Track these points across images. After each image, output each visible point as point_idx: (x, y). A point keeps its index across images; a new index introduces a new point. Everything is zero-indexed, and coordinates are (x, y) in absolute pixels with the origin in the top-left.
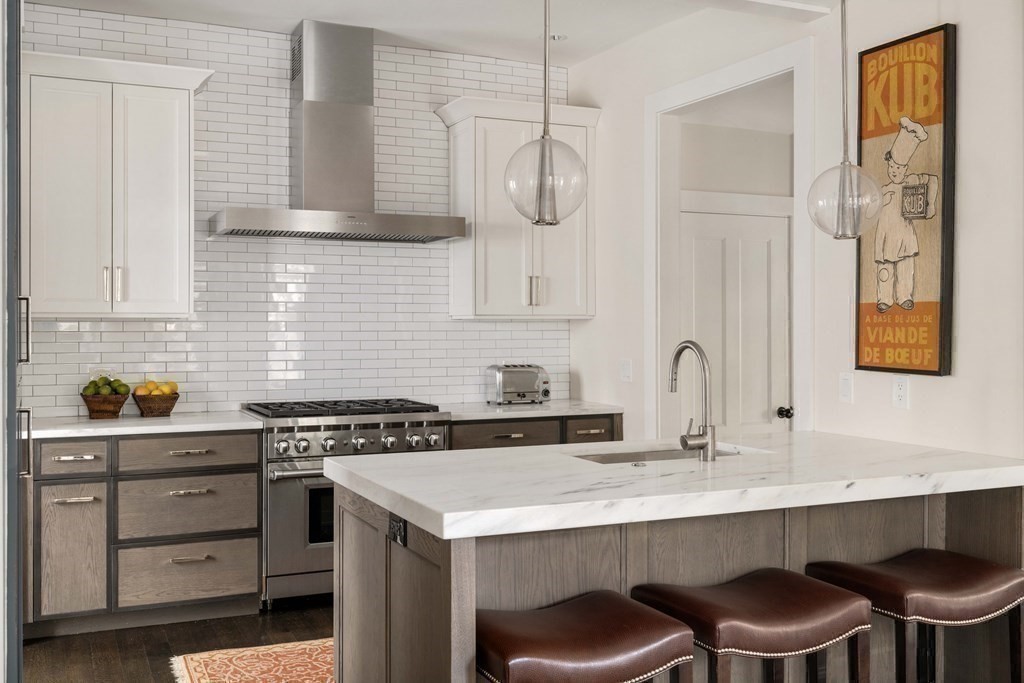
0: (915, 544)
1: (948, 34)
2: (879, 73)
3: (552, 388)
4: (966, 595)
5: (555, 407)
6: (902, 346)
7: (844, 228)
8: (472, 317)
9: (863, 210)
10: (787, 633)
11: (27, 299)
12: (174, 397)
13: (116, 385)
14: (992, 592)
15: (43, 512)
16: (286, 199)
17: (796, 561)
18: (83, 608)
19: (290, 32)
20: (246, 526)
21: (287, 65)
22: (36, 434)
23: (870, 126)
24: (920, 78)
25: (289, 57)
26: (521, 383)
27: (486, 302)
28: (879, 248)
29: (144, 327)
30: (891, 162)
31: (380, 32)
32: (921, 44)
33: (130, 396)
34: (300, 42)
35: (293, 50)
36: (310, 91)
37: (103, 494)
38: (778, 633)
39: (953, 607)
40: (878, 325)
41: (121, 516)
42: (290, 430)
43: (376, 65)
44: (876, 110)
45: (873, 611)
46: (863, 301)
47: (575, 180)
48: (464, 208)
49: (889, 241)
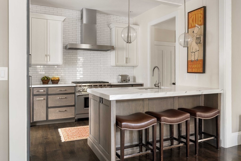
0: (198, 105)
1: (204, 8)
2: (192, 16)
3: (130, 79)
4: (208, 113)
5: (131, 82)
6: (196, 68)
7: (185, 45)
8: (115, 65)
9: (188, 42)
10: (174, 120)
11: (31, 55)
12: (59, 80)
13: (48, 78)
14: (213, 113)
15: (34, 101)
16: (80, 43)
17: (176, 107)
18: (42, 120)
19: (81, 10)
20: (72, 104)
21: (80, 17)
22: (33, 86)
23: (190, 26)
24: (199, 17)
25: (80, 15)
26: (124, 78)
27: (118, 62)
28: (191, 50)
29: (53, 67)
30: (194, 33)
31: (97, 10)
32: (199, 10)
33: (50, 80)
34: (83, 12)
35: (81, 14)
36: (85, 22)
37: (45, 98)
38: (173, 120)
39: (205, 116)
40: (191, 64)
41: (49, 102)
42: (81, 86)
43: (97, 17)
44: (191, 23)
45: (190, 116)
46: (188, 60)
47: (135, 34)
48: (114, 44)
49: (193, 48)
